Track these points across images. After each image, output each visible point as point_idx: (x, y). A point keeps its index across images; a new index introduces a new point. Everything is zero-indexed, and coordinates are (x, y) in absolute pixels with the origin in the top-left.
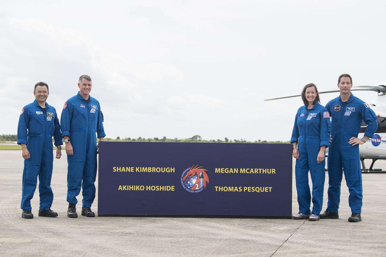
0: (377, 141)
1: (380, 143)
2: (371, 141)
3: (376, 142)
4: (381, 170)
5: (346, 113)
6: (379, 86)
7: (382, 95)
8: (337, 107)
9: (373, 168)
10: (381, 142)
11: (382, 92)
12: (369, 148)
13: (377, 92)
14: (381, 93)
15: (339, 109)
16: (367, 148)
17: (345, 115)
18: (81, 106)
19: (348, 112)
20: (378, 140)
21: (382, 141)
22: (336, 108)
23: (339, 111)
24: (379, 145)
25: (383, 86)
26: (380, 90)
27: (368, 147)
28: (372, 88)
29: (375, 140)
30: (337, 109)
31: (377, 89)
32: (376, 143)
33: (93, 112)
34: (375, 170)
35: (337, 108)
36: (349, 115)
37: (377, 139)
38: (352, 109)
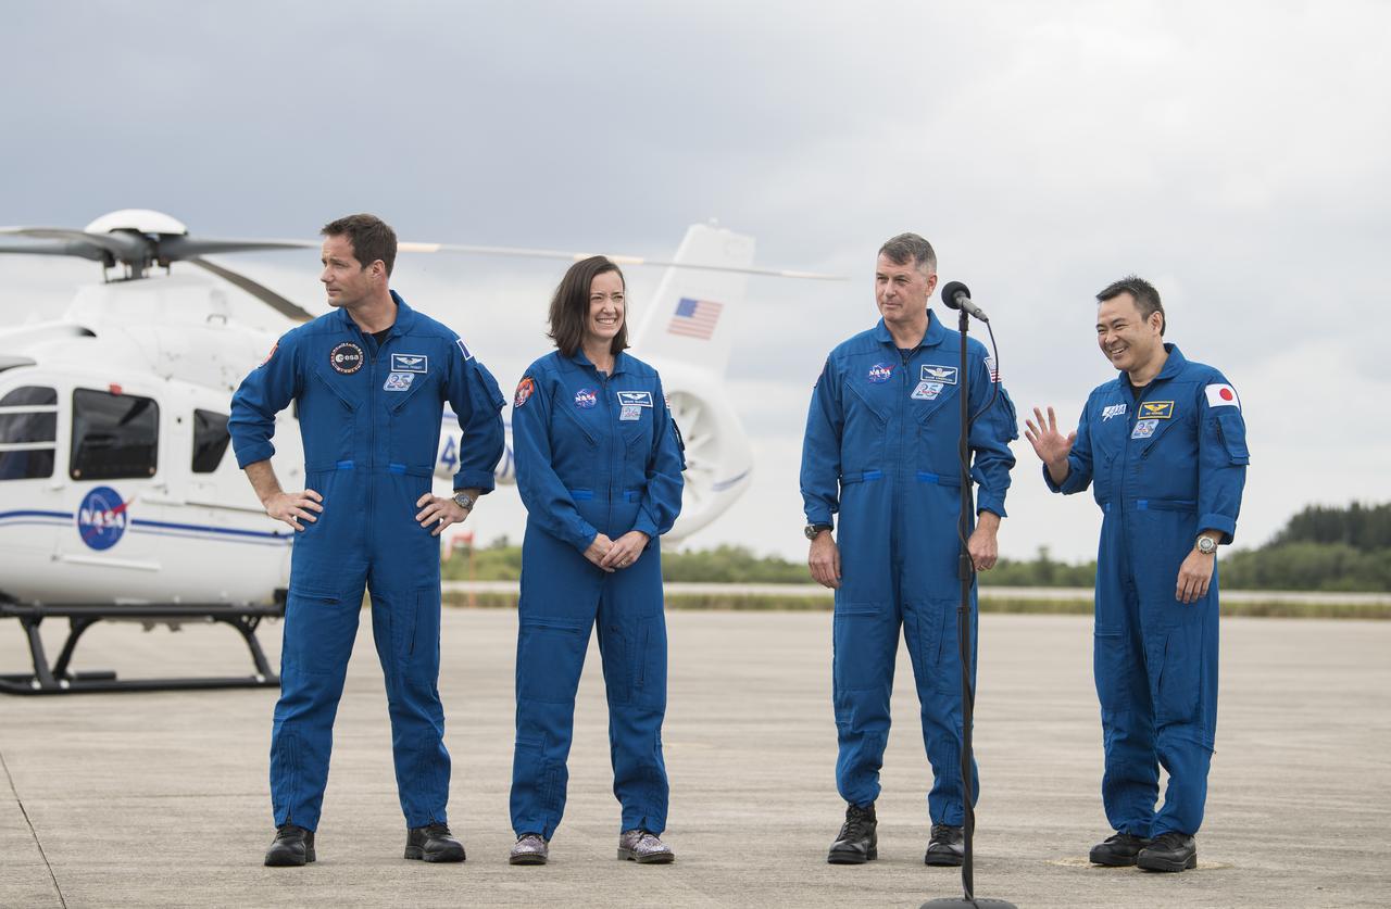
0: (105, 521)
1: (120, 532)
2: (75, 521)
3: (104, 528)
4: (111, 676)
5: (391, 379)
6: (113, 231)
7: (126, 279)
8: (344, 351)
9: (72, 670)
10: (129, 526)
11: (126, 262)
12: (68, 557)
13: (99, 266)
14: (120, 270)
15: (356, 362)
16: (54, 558)
17: (386, 388)
18: (872, 373)
19: (400, 376)
20: (109, 516)
21: (134, 522)
22: (339, 358)
23: (356, 372)
24: (114, 542)
25: (133, 231)
26: (117, 253)
27: (59, 553)
28: (76, 242)
29: (98, 519)
30: (344, 364)
31: (99, 249)
32: (100, 531)
33: (925, 397)
34: (83, 677)
35: (347, 358)
36: (406, 389)
37: (104, 512)
38: (415, 361)
